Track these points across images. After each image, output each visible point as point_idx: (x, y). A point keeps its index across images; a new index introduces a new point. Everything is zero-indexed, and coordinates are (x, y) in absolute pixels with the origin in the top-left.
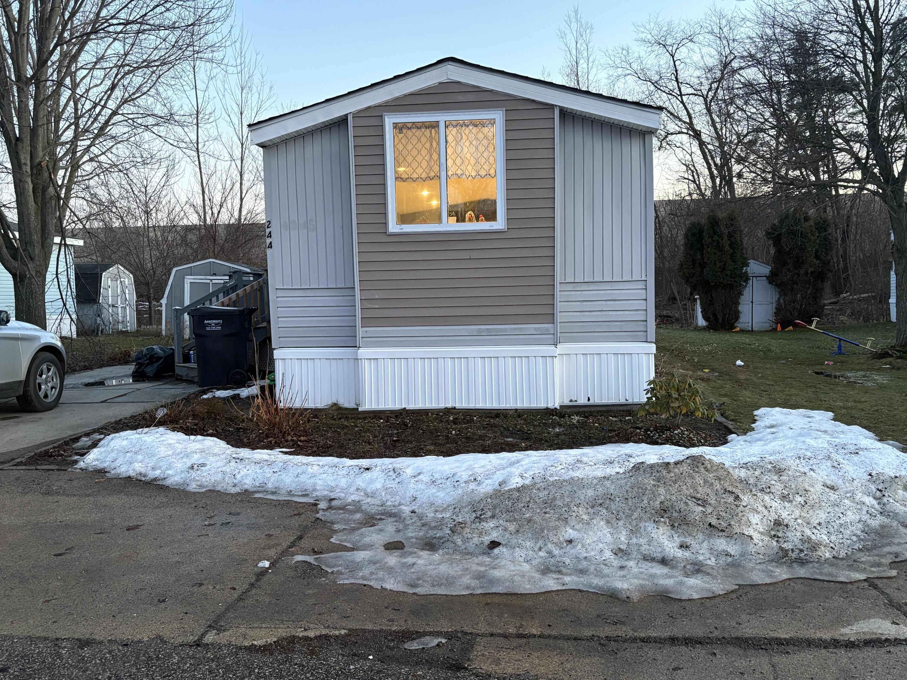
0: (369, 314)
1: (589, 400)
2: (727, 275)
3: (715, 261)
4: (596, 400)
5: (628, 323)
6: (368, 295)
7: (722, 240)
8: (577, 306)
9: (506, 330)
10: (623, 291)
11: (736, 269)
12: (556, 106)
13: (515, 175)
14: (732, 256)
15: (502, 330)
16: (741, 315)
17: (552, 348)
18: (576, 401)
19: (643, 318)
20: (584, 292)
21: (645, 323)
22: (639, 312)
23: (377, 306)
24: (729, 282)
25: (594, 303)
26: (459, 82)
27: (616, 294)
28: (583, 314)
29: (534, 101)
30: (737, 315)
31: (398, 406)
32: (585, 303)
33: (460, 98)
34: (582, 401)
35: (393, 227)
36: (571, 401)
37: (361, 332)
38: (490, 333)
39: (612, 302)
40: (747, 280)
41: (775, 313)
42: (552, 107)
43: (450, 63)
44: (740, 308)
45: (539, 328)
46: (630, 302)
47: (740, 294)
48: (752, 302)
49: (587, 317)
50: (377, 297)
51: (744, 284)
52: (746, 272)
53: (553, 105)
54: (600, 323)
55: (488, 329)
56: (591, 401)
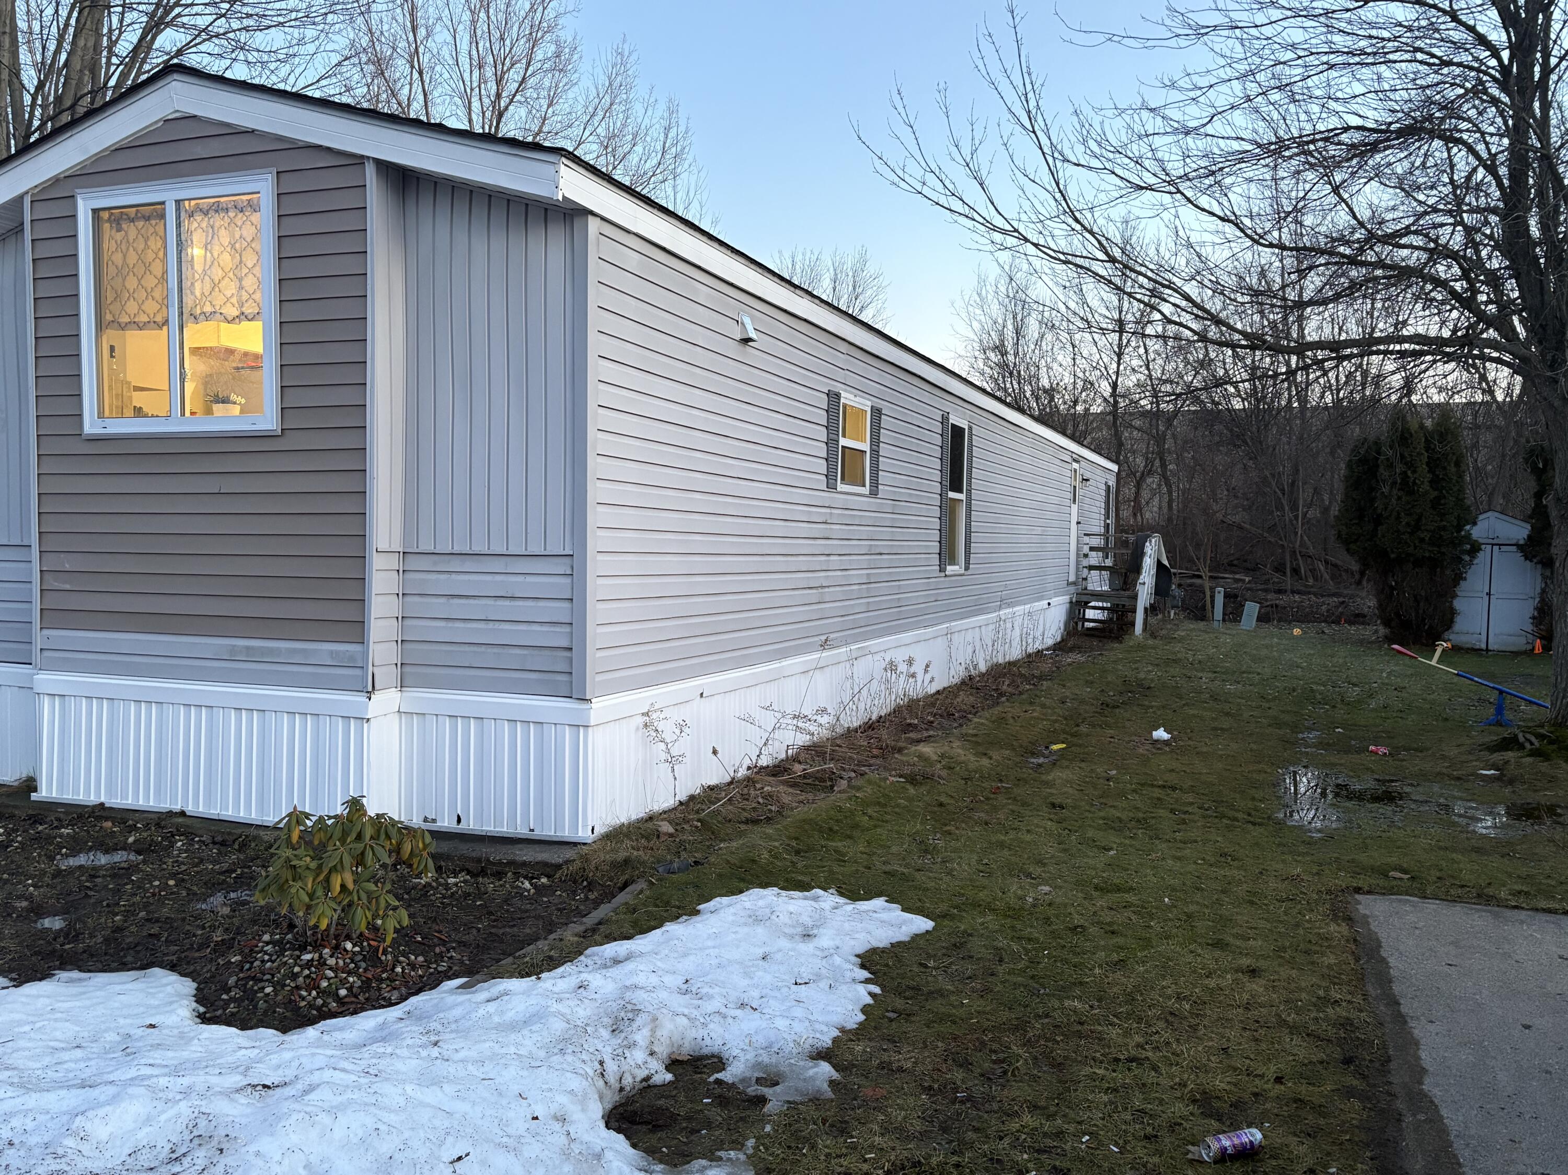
0: (53, 602)
1: (459, 820)
2: (1422, 540)
3: (1399, 513)
4: (471, 825)
5: (536, 652)
6: (53, 563)
7: (1414, 472)
8: (439, 607)
9: (278, 651)
10: (530, 579)
11: (1444, 528)
12: (368, 158)
13: (296, 312)
14: (1436, 503)
15: (271, 651)
16: (1458, 619)
17: (361, 698)
18: (434, 821)
19: (565, 644)
20: (454, 576)
21: (567, 654)
22: (558, 629)
23: (68, 587)
24: (1427, 554)
25: (472, 601)
26: (195, 116)
27: (517, 585)
28: (450, 624)
29: (329, 149)
30: (1448, 619)
31: (92, 799)
32: (456, 601)
33: (199, 150)
34: (446, 823)
35: (91, 425)
36: (426, 820)
37: (39, 638)
38: (251, 656)
39: (507, 603)
40: (1475, 548)
41: (1534, 618)
42: (359, 160)
43: (176, 76)
44: (1457, 604)
45: (337, 652)
46: (542, 604)
47: (1459, 578)
48: (1489, 594)
49: (460, 631)
50: (68, 567)
51: (1467, 558)
52: (1469, 535)
53: (362, 157)
54: (483, 649)
55: (248, 648)
56: (463, 825)
